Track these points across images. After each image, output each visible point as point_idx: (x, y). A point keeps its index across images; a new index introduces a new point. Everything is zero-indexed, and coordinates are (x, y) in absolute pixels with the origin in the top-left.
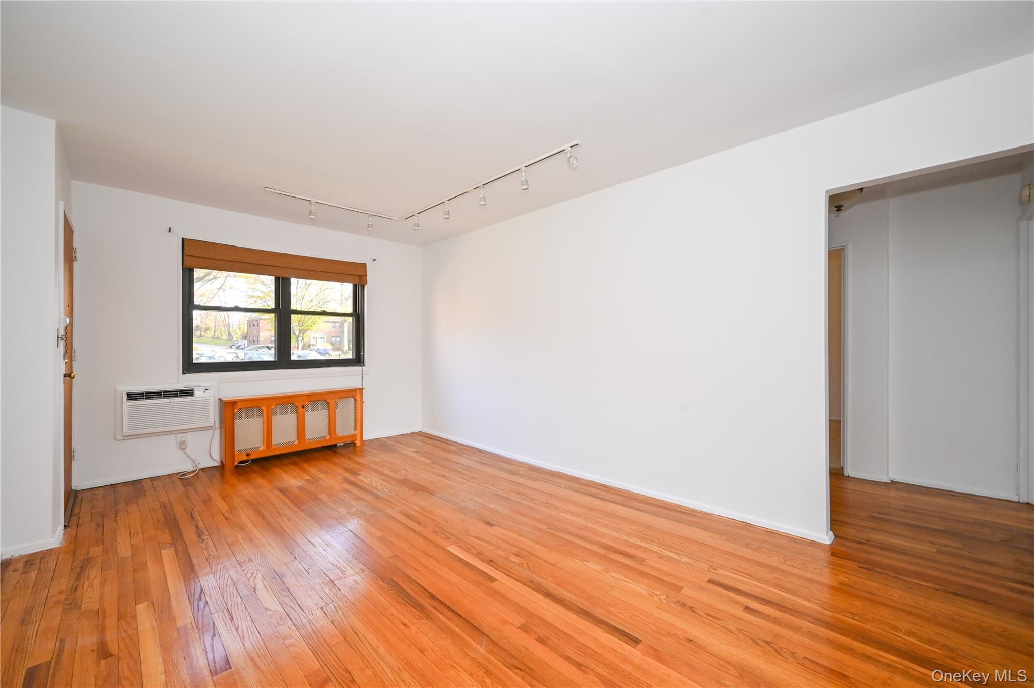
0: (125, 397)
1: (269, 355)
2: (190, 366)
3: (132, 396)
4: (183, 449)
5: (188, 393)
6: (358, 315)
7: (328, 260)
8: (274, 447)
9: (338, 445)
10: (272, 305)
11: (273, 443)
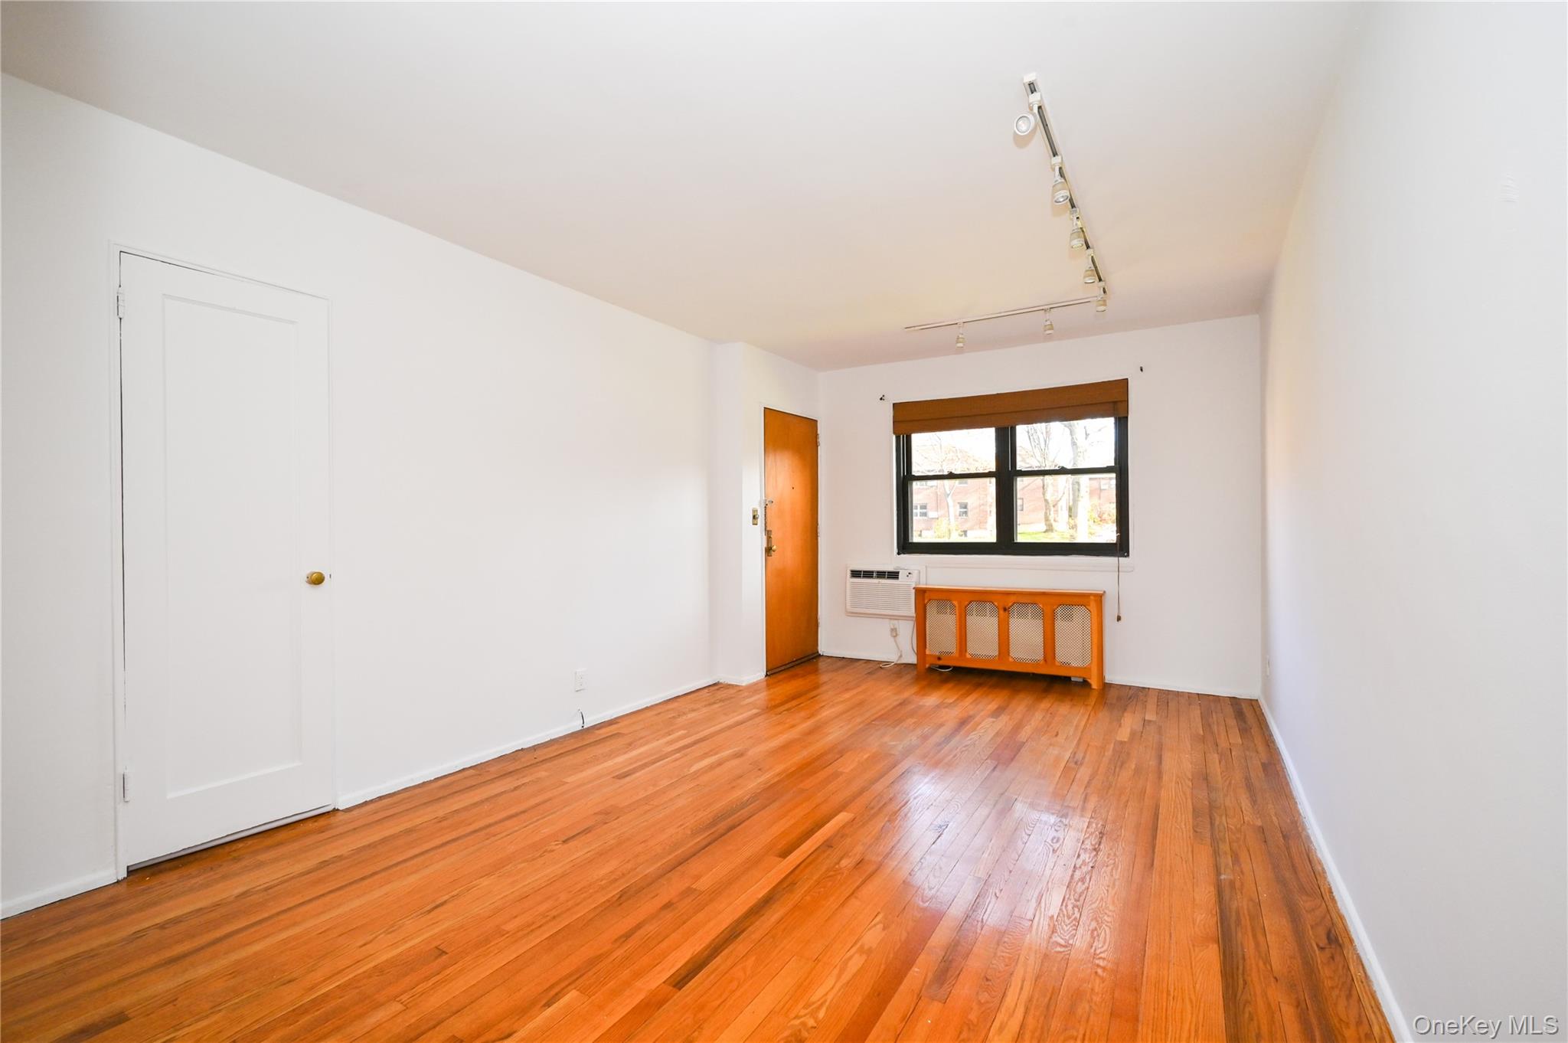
0: (849, 574)
1: (989, 535)
2: (906, 545)
3: (856, 574)
4: (895, 637)
5: (894, 575)
6: (1120, 469)
7: (1070, 386)
8: (968, 656)
9: (1073, 679)
10: (992, 467)
11: (969, 651)
